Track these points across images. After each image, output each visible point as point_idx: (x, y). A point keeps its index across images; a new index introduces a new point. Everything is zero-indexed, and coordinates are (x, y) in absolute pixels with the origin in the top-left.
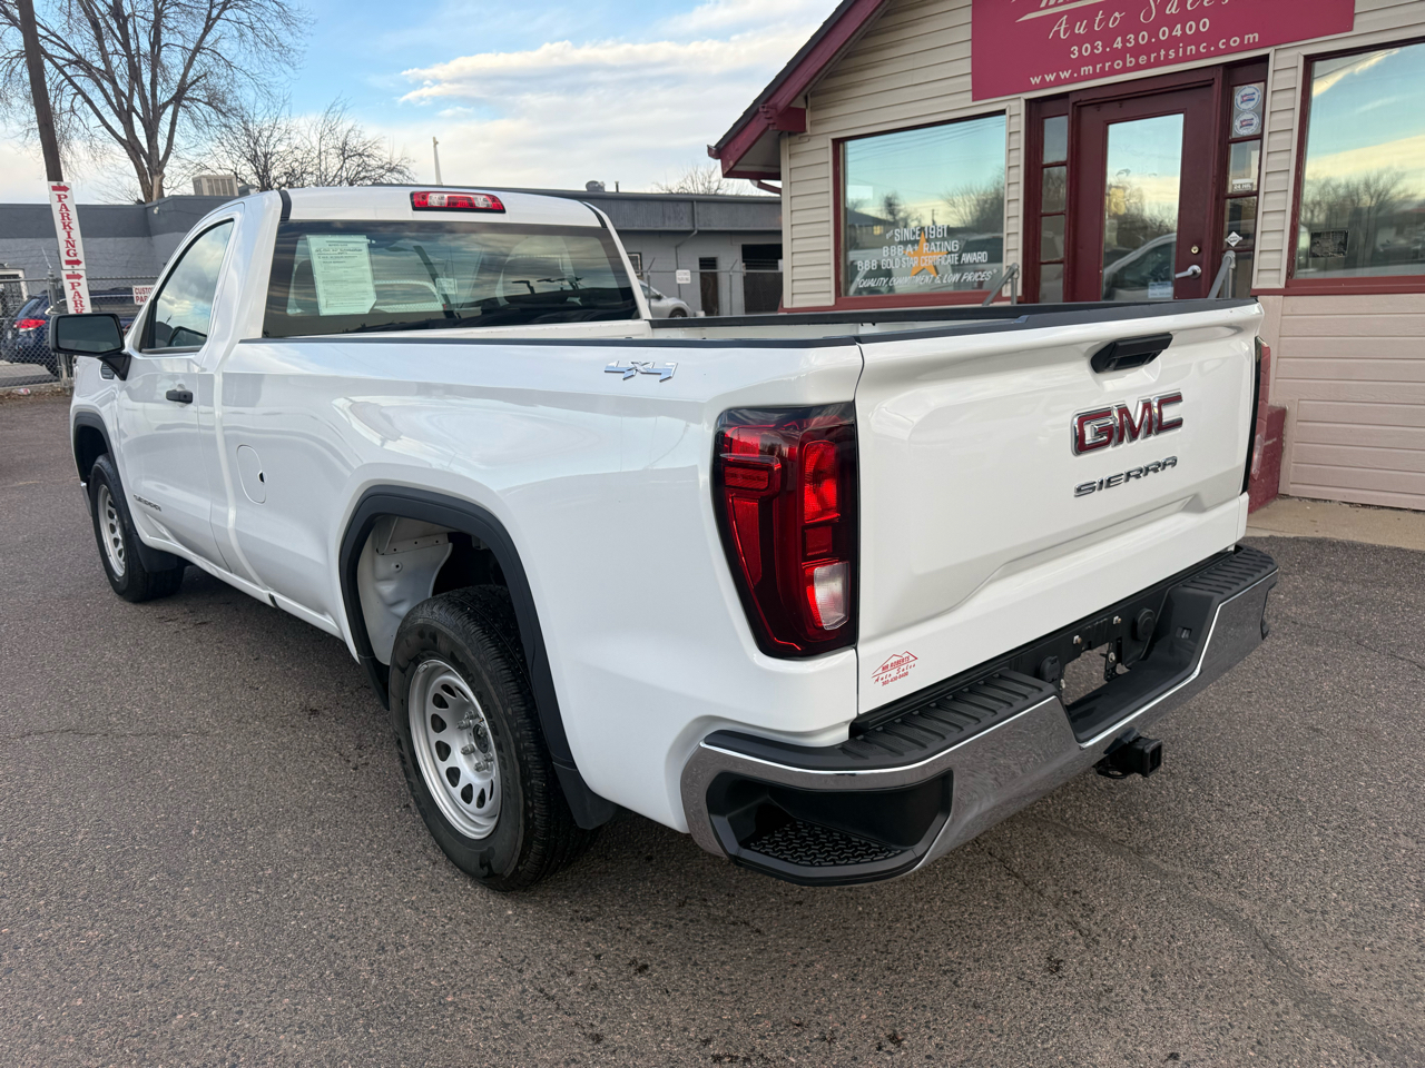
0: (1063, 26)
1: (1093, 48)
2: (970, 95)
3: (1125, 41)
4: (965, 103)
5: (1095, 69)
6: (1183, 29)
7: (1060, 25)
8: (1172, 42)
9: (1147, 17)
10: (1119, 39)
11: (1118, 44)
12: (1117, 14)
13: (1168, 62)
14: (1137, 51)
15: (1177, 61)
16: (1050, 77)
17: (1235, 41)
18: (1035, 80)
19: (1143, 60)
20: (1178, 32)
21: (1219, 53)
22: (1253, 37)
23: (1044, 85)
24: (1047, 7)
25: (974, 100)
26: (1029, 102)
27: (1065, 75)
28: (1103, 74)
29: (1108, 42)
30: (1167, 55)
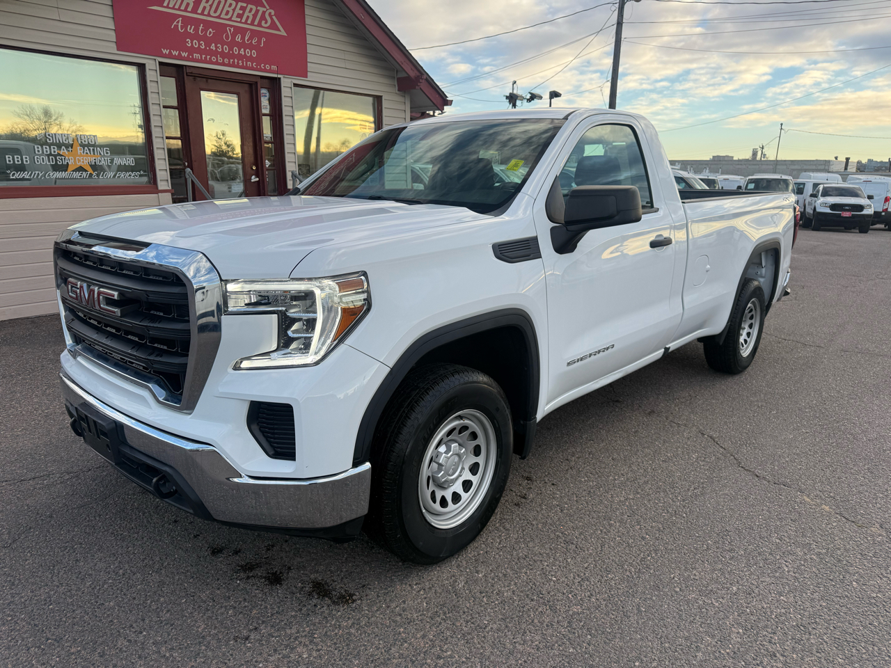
0: (180, 24)
1: (200, 44)
2: (114, 46)
3: (216, 47)
4: (111, 49)
5: (201, 57)
6: (245, 52)
7: (178, 22)
8: (240, 57)
9: (227, 38)
10: (213, 45)
11: (213, 47)
12: (211, 30)
13: (238, 66)
14: (223, 55)
15: (242, 67)
16: (175, 53)
17: (268, 67)
18: (166, 51)
19: (226, 61)
20: (242, 52)
21: (261, 70)
22: (274, 67)
23: (170, 56)
24: (167, 7)
25: (118, 50)
26: (161, 64)
27: (185, 54)
28: (205, 62)
29: (208, 44)
30: (238, 63)
